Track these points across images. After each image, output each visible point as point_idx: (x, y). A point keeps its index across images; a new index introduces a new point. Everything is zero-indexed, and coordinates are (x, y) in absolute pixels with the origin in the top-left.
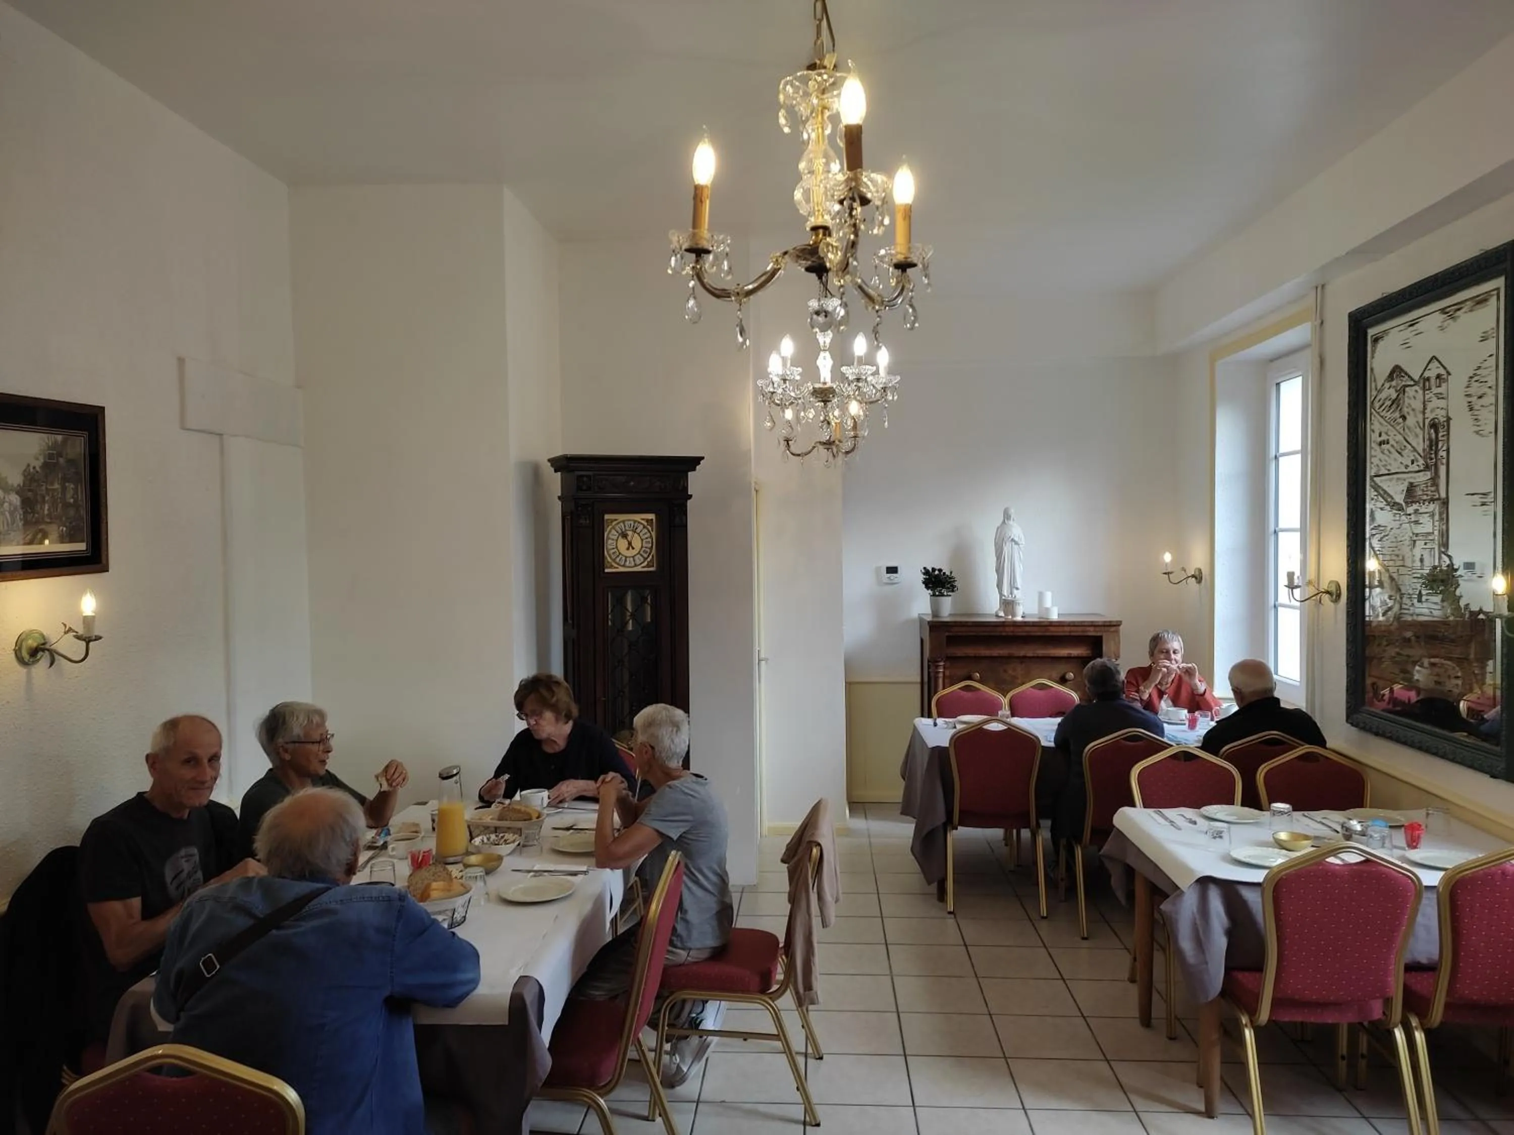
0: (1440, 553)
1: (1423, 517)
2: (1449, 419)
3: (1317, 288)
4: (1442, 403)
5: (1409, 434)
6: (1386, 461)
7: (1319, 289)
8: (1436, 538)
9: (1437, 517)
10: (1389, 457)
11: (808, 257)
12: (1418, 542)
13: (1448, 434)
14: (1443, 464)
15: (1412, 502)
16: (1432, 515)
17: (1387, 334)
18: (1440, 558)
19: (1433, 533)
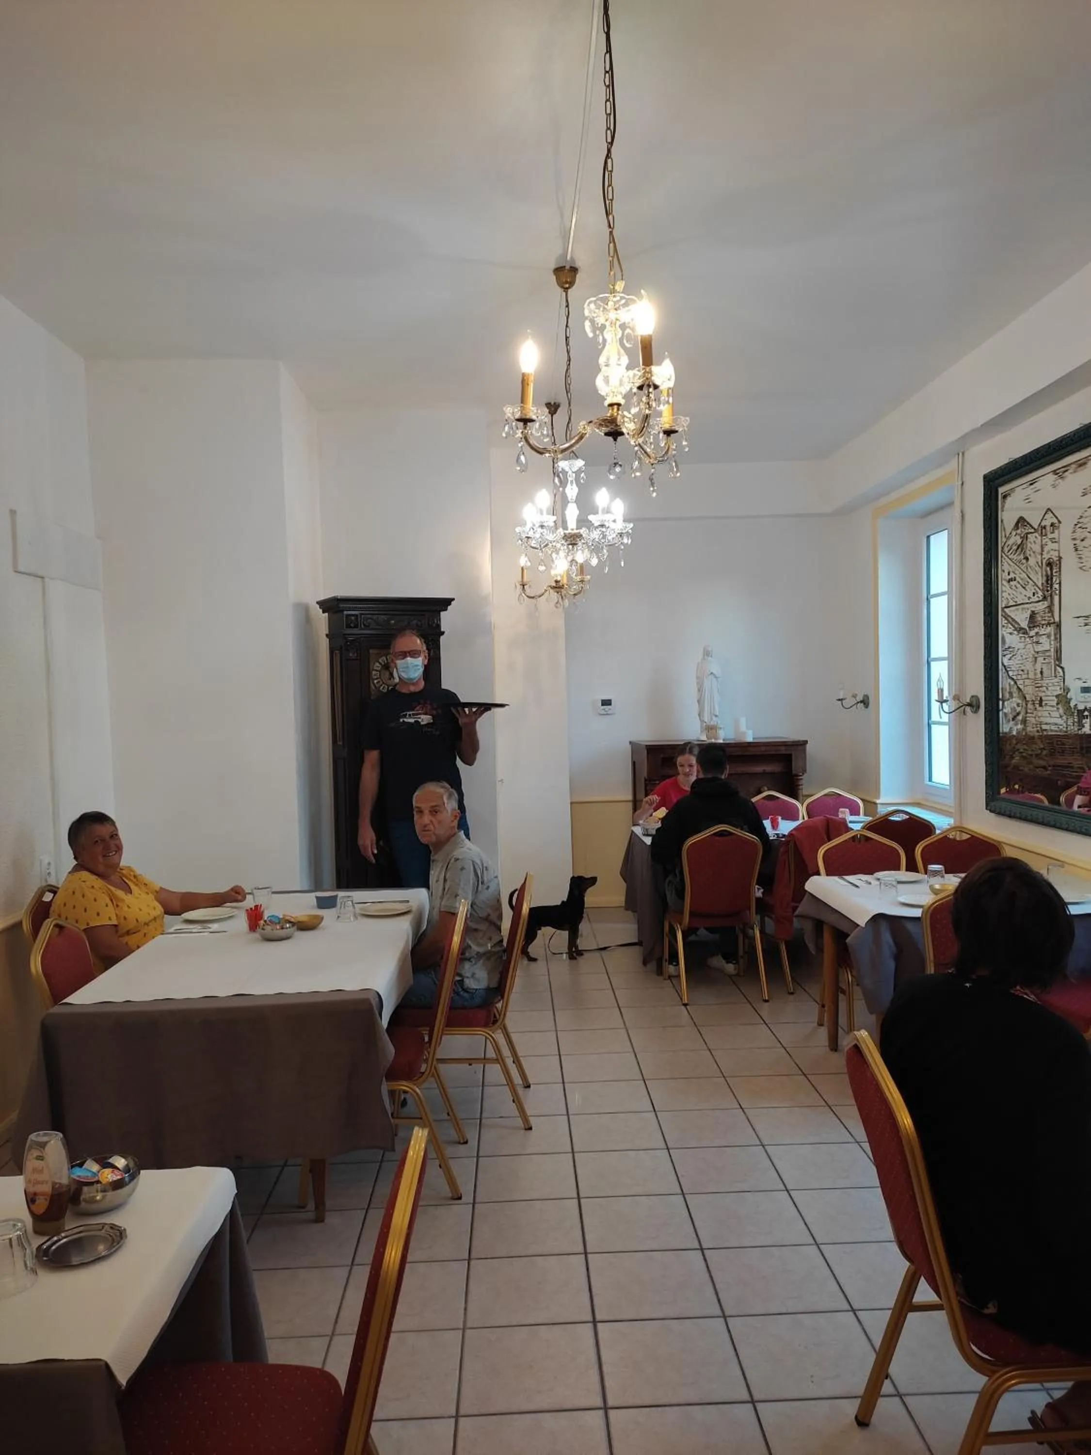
0: (1056, 665)
1: (1043, 639)
2: (1060, 558)
3: (959, 454)
4: (1055, 546)
5: (1031, 572)
6: (1013, 594)
7: (961, 454)
8: (1053, 654)
9: (1052, 638)
10: (1016, 591)
11: (608, 424)
12: (1039, 659)
13: (1060, 571)
14: (1057, 595)
15: (1034, 627)
16: (1049, 636)
17: (1013, 492)
18: (1055, 670)
19: (1050, 650)
